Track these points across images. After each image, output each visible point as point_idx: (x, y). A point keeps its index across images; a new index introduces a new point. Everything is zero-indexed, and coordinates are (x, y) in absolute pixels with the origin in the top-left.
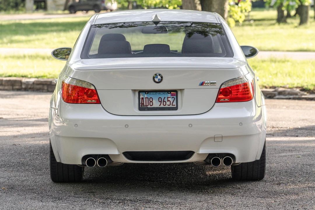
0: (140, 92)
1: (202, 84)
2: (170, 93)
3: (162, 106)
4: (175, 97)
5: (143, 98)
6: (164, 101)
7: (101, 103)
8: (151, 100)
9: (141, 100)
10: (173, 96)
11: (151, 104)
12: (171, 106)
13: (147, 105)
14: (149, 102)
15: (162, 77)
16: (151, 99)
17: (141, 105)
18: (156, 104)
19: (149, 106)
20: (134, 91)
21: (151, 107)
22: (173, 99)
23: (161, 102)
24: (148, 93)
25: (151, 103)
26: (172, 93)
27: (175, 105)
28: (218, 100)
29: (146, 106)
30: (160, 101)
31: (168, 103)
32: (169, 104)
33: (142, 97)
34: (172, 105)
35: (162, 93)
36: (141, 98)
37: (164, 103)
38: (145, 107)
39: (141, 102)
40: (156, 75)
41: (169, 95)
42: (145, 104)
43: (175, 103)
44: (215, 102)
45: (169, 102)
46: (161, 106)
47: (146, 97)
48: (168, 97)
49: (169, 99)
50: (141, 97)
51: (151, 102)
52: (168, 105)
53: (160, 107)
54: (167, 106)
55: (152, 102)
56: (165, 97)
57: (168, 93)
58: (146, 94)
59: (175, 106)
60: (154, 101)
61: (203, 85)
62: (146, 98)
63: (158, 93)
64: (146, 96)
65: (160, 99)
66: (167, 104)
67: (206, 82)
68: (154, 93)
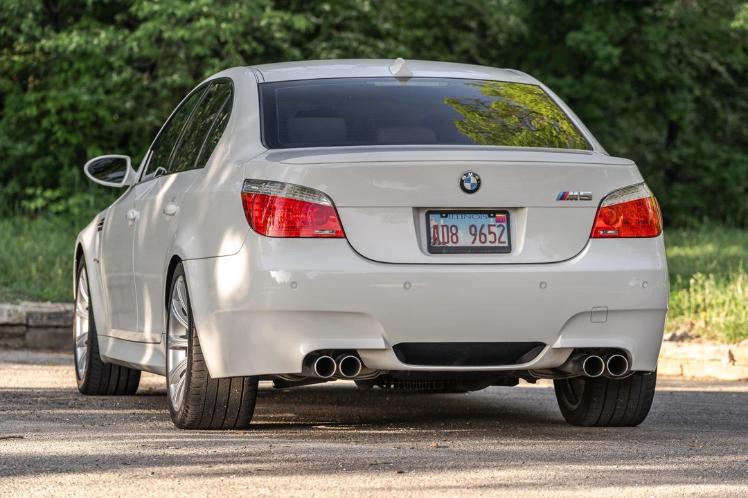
0: (430, 212)
1: (564, 197)
2: (494, 216)
3: (478, 244)
4: (505, 224)
5: (436, 227)
6: (481, 234)
7: (346, 237)
8: (454, 232)
9: (432, 230)
10: (499, 222)
11: (455, 240)
12: (497, 244)
13: (446, 241)
14: (450, 234)
15: (479, 180)
16: (454, 229)
17: (432, 241)
18: (465, 239)
19: (450, 244)
20: (417, 209)
21: (454, 245)
22: (501, 228)
23: (475, 235)
24: (446, 216)
25: (454, 237)
26: (497, 215)
27: (505, 242)
28: (595, 234)
29: (444, 243)
30: (473, 232)
31: (490, 238)
32: (493, 241)
33: (435, 224)
34: (500, 242)
35: (476, 216)
36: (432, 226)
37: (483, 237)
38: (441, 245)
39: (432, 236)
40: (466, 175)
41: (492, 221)
42: (441, 240)
43: (504, 238)
44: (590, 237)
45: (492, 235)
46: (475, 245)
47: (442, 223)
48: (490, 226)
49: (493, 229)
50: (433, 223)
51: (453, 234)
52: (490, 242)
53: (472, 245)
54: (487, 244)
55: (456, 234)
56: (483, 226)
57: (490, 217)
58: (442, 217)
59: (506, 245)
60: (460, 234)
61: (564, 199)
62: (443, 226)
63: (469, 215)
64: (442, 221)
65: (473, 229)
66: (488, 240)
67: (571, 193)
68: (460, 216)
